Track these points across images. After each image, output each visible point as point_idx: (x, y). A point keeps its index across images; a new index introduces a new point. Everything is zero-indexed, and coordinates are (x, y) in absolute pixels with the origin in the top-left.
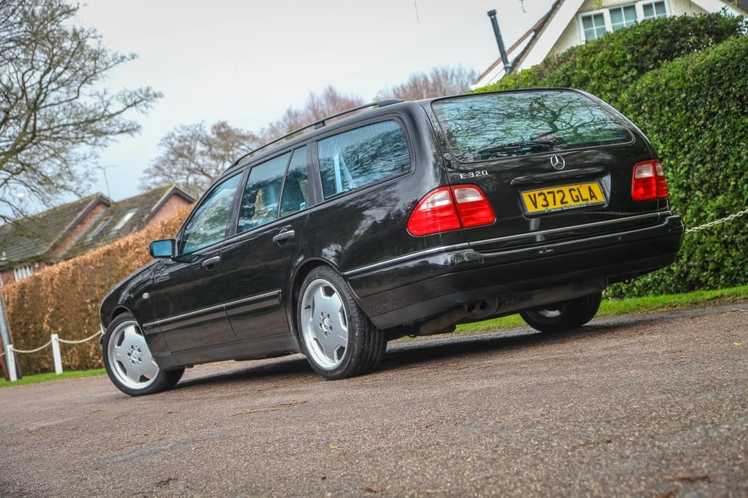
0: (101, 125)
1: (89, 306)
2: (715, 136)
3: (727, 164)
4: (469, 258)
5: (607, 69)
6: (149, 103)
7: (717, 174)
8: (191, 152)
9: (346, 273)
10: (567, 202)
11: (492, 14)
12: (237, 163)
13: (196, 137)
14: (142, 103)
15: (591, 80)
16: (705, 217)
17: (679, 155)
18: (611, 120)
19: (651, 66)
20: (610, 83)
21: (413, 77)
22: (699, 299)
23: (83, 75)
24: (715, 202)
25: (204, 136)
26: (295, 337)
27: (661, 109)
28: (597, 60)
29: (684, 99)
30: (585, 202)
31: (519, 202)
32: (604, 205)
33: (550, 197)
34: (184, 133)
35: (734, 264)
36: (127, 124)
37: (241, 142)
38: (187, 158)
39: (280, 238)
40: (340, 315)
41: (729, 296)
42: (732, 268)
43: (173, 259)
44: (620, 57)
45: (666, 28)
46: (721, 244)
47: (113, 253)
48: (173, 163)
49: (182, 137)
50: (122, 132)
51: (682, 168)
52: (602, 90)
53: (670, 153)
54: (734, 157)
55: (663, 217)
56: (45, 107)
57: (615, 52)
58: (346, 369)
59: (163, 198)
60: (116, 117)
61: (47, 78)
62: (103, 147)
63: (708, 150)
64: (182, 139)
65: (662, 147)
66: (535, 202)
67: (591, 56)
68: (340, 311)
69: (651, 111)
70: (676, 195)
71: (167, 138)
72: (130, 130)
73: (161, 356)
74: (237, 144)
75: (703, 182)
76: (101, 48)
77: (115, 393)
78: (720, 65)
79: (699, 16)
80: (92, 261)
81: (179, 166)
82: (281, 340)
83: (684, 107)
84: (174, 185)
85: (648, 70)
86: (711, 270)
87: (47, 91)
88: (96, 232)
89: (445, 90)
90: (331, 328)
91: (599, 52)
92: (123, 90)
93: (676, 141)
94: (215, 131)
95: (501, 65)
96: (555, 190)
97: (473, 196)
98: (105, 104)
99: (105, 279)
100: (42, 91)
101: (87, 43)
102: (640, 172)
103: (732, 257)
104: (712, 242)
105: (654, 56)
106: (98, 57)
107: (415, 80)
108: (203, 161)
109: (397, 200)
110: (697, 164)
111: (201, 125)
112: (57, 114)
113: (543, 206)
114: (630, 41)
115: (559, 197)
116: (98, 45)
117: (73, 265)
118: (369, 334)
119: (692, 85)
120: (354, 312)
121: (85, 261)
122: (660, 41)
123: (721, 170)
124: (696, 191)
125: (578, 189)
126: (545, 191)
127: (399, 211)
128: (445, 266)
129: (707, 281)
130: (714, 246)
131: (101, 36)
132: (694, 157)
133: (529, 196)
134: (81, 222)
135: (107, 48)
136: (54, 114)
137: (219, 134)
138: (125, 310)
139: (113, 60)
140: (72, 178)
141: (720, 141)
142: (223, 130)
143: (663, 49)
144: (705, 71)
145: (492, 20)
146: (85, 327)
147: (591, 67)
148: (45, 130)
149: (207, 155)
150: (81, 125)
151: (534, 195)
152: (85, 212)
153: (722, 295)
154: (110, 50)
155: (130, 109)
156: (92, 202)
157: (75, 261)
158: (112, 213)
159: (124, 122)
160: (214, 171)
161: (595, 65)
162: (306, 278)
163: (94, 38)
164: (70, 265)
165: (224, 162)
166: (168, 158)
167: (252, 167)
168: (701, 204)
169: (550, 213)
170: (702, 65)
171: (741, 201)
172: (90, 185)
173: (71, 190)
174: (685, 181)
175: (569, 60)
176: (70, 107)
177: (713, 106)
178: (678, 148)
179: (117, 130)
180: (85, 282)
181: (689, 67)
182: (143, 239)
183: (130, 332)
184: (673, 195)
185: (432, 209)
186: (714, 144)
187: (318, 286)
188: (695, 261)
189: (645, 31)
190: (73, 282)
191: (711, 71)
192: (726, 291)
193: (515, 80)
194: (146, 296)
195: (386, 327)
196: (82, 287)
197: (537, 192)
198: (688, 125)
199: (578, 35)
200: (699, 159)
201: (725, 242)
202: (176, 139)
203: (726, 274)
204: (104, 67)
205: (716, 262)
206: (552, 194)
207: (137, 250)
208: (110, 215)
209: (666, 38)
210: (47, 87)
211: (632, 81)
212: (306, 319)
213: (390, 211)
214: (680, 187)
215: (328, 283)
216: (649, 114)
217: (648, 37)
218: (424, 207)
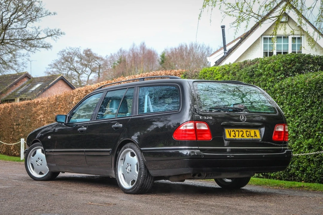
0: (34, 42)
1: (15, 126)
2: (313, 112)
3: (316, 126)
4: (197, 154)
5: (271, 72)
6: (58, 36)
7: (311, 129)
8: (72, 60)
9: (142, 149)
10: (244, 136)
11: (223, 27)
12: (101, 88)
13: (75, 54)
14: (55, 36)
15: (263, 75)
16: (303, 147)
17: (296, 117)
18: (268, 101)
19: (291, 74)
20: (271, 78)
21: (181, 45)
22: (293, 186)
23: (30, 18)
24: (308, 141)
25: (79, 54)
26: (113, 171)
27: (292, 95)
28: (268, 67)
29: (303, 93)
30: (252, 138)
31: (223, 133)
32: (260, 140)
33: (237, 133)
34: (70, 51)
35: (311, 170)
36: (46, 44)
37: (96, 60)
38: (69, 62)
39: (115, 127)
40: (136, 166)
41: (306, 187)
42: (310, 172)
43: (65, 124)
44: (278, 68)
45: (300, 58)
46: (307, 160)
47: (31, 105)
48: (63, 64)
49: (69, 52)
50: (43, 47)
51: (296, 123)
52: (267, 81)
53: (292, 115)
54: (320, 123)
55: (284, 150)
56: (9, 29)
57: (276, 65)
58: (134, 190)
59: (56, 80)
60: (41, 40)
61: (13, 16)
62: (33, 53)
63: (309, 117)
64: (69, 53)
65: (289, 111)
66: (230, 134)
67: (265, 65)
68: (136, 164)
69: (287, 95)
70: (291, 134)
71: (62, 52)
72: (47, 47)
73: (51, 165)
74: (94, 60)
75: (304, 131)
76: (41, 7)
77: (26, 176)
78: (321, 82)
79: (316, 56)
80: (20, 106)
81: (65, 66)
82: (107, 171)
83: (302, 96)
84: (62, 75)
85: (289, 76)
86: (301, 171)
87: (12, 22)
88: (21, 90)
89: (194, 53)
90: (131, 171)
91: (269, 63)
92: (47, 28)
93: (296, 111)
94: (84, 52)
95: (223, 51)
96: (240, 130)
97: (204, 127)
98: (38, 33)
99: (25, 116)
100: (10, 22)
101: (35, 4)
102: (278, 128)
103: (311, 167)
104: (303, 158)
105: (293, 70)
106: (38, 11)
107: (182, 47)
108: (77, 65)
109: (170, 121)
110: (303, 123)
111: (79, 48)
112: (15, 33)
113: (233, 136)
114: (283, 62)
115: (241, 133)
116: (39, 5)
117: (11, 106)
118: (147, 177)
119: (307, 88)
120: (143, 166)
121: (17, 105)
122: (297, 64)
123: (313, 128)
124: (300, 134)
125: (250, 131)
126: (235, 130)
127: (170, 125)
128: (186, 155)
129: (298, 175)
130: (304, 160)
131: (42, 2)
132: (303, 119)
133: (228, 131)
134: (16, 84)
135: (43, 7)
136: (13, 33)
137: (86, 54)
138: (38, 141)
139: (45, 13)
140: (16, 64)
141: (315, 115)
142: (88, 53)
143: (297, 68)
144: (314, 83)
145: (222, 30)
146: (11, 135)
147: (264, 69)
148: (8, 40)
149: (79, 63)
150: (25, 41)
151: (230, 131)
152: (19, 79)
153: (303, 186)
154: (45, 9)
155: (48, 37)
156: (23, 75)
157: (12, 104)
158: (31, 82)
159: (45, 43)
160: (81, 71)
161: (266, 69)
162: (124, 146)
163: (38, 2)
164: (9, 106)
165: (86, 67)
166: (61, 61)
167: (108, 91)
168: (302, 140)
169: (236, 140)
170: (313, 80)
171: (319, 143)
172: (23, 69)
173: (15, 69)
174: (296, 129)
175: (255, 64)
176: (21, 31)
177: (315, 99)
178: (296, 114)
179: (41, 46)
180: (15, 115)
181: (307, 79)
182: (46, 101)
183: (39, 151)
184: (290, 134)
185: (185, 129)
186: (312, 115)
187: (128, 151)
188: (294, 165)
189: (291, 58)
190: (10, 114)
191: (317, 83)
192: (306, 184)
193: (229, 67)
194: (49, 137)
195: (155, 176)
196: (13, 117)
197: (232, 130)
198: (302, 105)
199: (260, 45)
200: (304, 121)
201: (309, 159)
202: (66, 53)
203: (307, 174)
204: (41, 16)
205: (304, 168)
206: (238, 132)
207: (42, 106)
208: (30, 83)
209: (299, 63)
210: (12, 21)
211: (281, 79)
212: (120, 164)
213: (166, 124)
214: (294, 131)
215: (133, 151)
216: (286, 96)
217: (292, 61)
218: (182, 128)
